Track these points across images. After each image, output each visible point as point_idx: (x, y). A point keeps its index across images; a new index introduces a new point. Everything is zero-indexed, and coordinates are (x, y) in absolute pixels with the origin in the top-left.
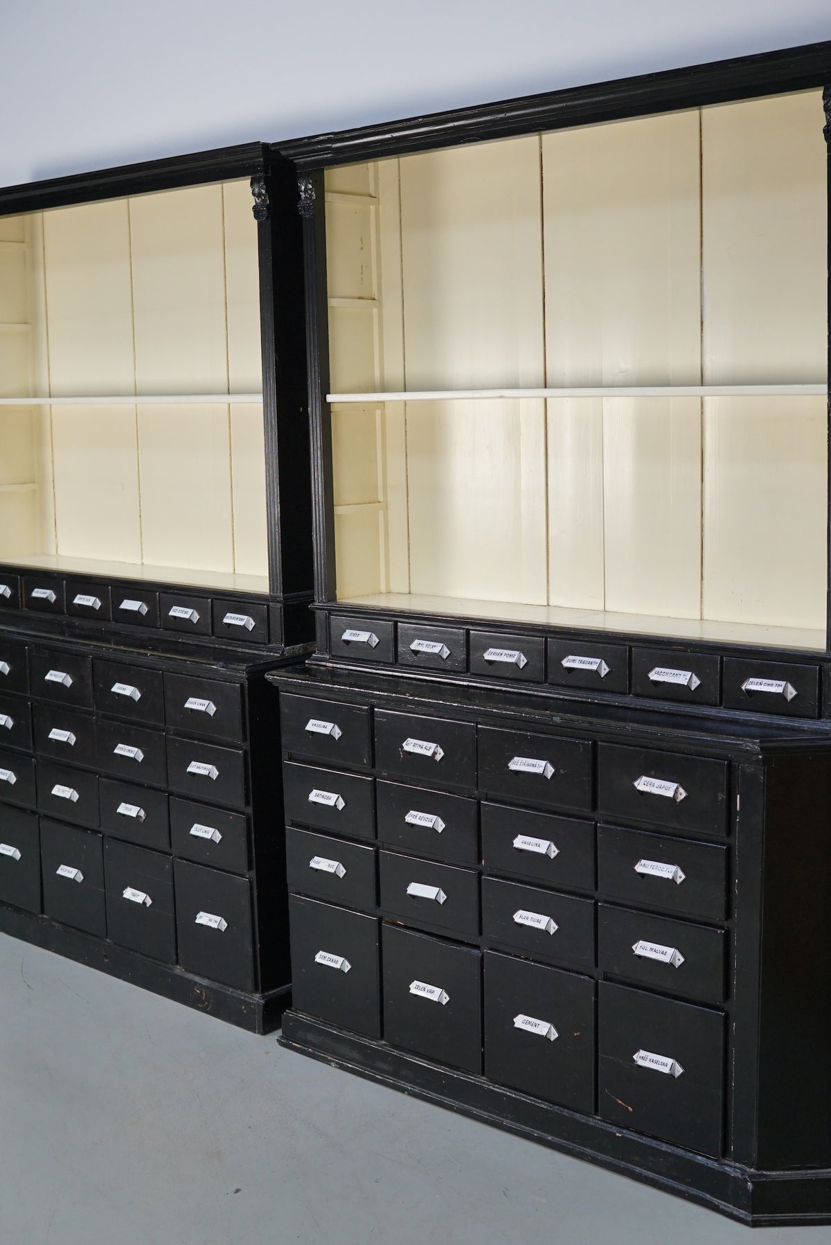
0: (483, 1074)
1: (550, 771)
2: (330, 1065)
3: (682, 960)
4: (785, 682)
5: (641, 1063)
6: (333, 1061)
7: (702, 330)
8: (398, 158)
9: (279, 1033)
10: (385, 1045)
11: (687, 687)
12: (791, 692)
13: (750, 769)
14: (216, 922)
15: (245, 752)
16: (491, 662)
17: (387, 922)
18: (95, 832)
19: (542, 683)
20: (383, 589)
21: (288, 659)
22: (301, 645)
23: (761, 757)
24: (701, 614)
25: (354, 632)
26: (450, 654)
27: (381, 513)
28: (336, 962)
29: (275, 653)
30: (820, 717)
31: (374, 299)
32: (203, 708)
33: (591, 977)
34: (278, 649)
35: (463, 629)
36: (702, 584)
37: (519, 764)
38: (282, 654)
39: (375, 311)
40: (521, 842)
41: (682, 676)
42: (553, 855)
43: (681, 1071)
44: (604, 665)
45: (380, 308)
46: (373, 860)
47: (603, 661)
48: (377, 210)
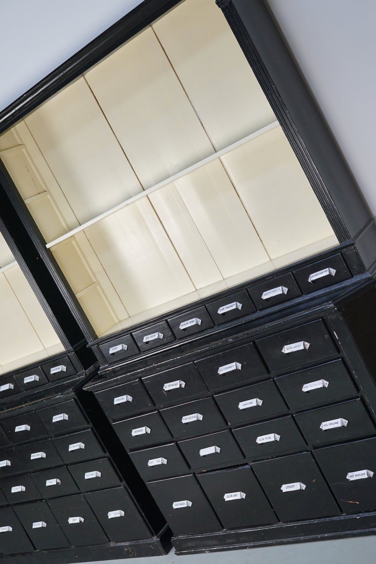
0: (279, 521)
1: (239, 366)
2: (205, 553)
3: (347, 422)
4: (328, 268)
5: (352, 479)
6: (206, 550)
7: (204, 128)
8: (23, 119)
9: (174, 550)
10: (226, 531)
11: (283, 294)
12: (333, 272)
13: (333, 317)
14: (118, 513)
15: (92, 429)
16: (184, 330)
17: (198, 474)
18: (41, 500)
19: (213, 327)
20: (117, 321)
21: (89, 375)
22: (92, 366)
23: (336, 309)
24: (269, 258)
25: (114, 348)
26: (164, 335)
27: (98, 287)
28: (184, 504)
29: (82, 376)
30: (352, 276)
31: (45, 191)
32: (62, 419)
33: (308, 451)
34: (82, 374)
35: (164, 321)
36: (263, 244)
37: (223, 370)
38: (86, 375)
39: (49, 196)
40: (242, 405)
41: (278, 290)
42: (260, 404)
43: (373, 473)
44: (238, 304)
45: (50, 194)
46: (177, 448)
47: (237, 302)
48: (27, 150)
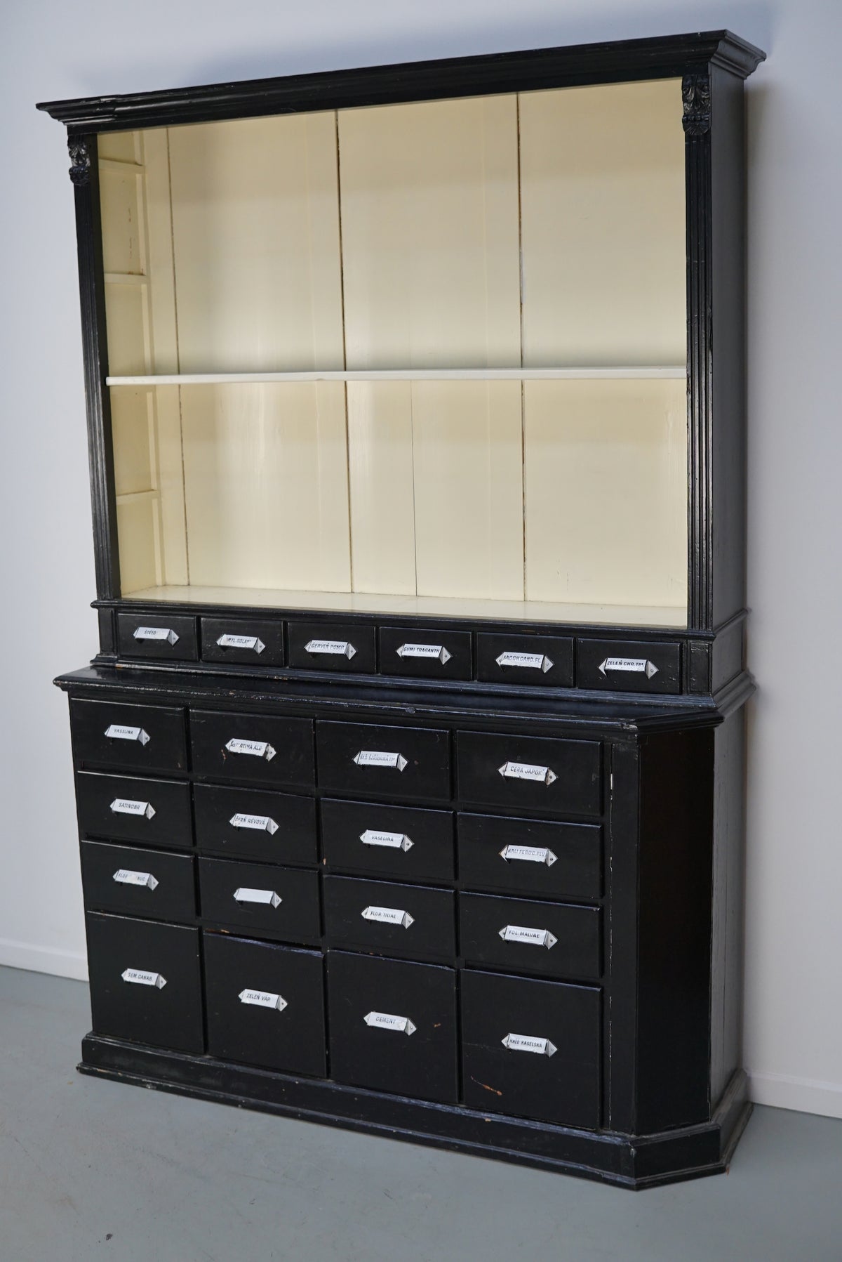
0: (329, 1077)
1: (403, 764)
3: (555, 941)
4: (646, 661)
5: (513, 1046)
8: (167, 127)
10: (211, 1059)
11: (541, 670)
12: (652, 670)
13: (625, 748)
16: (315, 654)
17: (208, 932)
19: (373, 672)
23: (637, 735)
24: (525, 595)
25: (149, 629)
26: (266, 648)
28: (149, 979)
30: (681, 693)
31: (141, 274)
33: (451, 967)
35: (281, 621)
36: (525, 565)
37: (366, 758)
39: (143, 286)
40: (370, 837)
41: (534, 660)
42: (407, 848)
43: (556, 1049)
44: (445, 652)
45: (149, 282)
46: (191, 869)
47: (444, 648)
48: (143, 178)
